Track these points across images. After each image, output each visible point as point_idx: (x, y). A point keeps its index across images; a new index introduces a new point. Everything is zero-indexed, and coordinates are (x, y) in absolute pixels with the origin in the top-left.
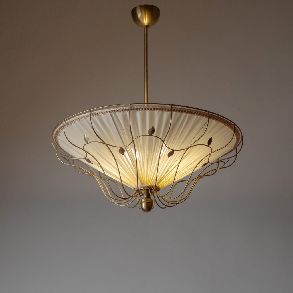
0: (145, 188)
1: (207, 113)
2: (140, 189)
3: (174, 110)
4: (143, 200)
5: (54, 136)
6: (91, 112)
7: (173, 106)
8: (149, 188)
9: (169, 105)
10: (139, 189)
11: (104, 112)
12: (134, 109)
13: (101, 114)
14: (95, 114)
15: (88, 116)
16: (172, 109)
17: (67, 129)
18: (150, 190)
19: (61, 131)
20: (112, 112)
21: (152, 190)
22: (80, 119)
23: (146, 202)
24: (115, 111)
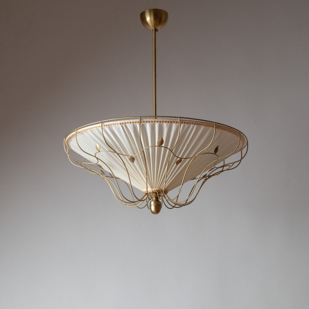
0: (154, 192)
1: (214, 124)
2: (150, 193)
3: (182, 123)
4: (152, 203)
5: (66, 141)
6: (103, 124)
7: (181, 119)
8: (157, 191)
9: (177, 117)
10: (148, 192)
11: (115, 124)
12: (144, 122)
13: (112, 125)
14: (107, 125)
15: (100, 127)
16: (180, 122)
17: (79, 137)
18: (159, 193)
19: (73, 138)
20: (123, 123)
21: (161, 193)
22: (92, 129)
23: (155, 205)
24: (125, 123)
